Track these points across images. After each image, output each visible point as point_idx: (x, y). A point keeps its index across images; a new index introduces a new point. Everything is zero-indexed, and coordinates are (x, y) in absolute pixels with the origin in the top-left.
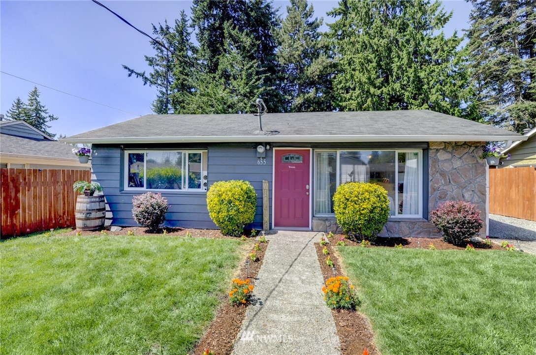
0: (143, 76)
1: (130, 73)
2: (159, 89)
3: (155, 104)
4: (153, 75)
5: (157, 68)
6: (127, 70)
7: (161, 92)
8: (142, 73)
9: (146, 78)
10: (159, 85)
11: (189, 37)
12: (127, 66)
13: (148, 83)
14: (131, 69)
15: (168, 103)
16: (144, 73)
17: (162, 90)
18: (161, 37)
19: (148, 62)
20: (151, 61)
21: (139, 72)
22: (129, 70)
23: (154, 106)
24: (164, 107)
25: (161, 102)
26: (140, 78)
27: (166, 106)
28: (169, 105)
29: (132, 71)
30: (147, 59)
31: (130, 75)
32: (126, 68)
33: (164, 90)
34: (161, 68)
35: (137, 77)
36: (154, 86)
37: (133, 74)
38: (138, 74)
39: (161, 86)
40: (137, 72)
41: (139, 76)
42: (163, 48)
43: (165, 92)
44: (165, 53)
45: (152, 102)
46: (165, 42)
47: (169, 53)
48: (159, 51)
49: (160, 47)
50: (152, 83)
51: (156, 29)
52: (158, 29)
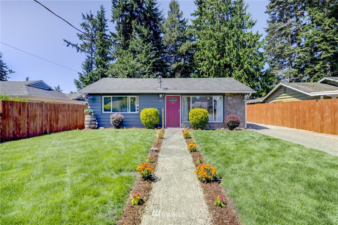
0: (76, 46)
1: (68, 44)
2: (86, 54)
3: (84, 64)
4: (82, 46)
5: (85, 41)
6: (66, 43)
7: (88, 57)
8: (76, 44)
9: (78, 48)
10: (87, 52)
11: (106, 23)
12: (66, 40)
13: (80, 50)
14: (69, 41)
15: (92, 63)
16: (77, 44)
17: (88, 55)
18: (88, 22)
19: (79, 37)
20: (81, 37)
21: (74, 44)
22: (67, 42)
23: (83, 65)
24: (90, 66)
25: (88, 63)
26: (75, 48)
27: (91, 66)
28: (93, 65)
29: (69, 43)
30: (78, 35)
31: (68, 46)
32: (65, 41)
33: (90, 55)
34: (88, 41)
35: (73, 47)
36: (83, 53)
37: (70, 45)
38: (73, 45)
39: (88, 53)
40: (73, 43)
41: (74, 46)
42: (89, 29)
43: (91, 56)
44: (90, 31)
45: (82, 63)
46: (90, 24)
47: (93, 32)
48: (87, 30)
49: (87, 28)
50: (82, 51)
51: (84, 16)
52: (86, 17)
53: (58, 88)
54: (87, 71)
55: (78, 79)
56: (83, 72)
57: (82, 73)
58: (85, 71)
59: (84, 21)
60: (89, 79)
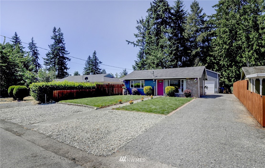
1: (128, 43)
4: (137, 42)
5: (139, 38)
6: (127, 42)
8: (133, 42)
9: (135, 44)
13: (136, 45)
14: (129, 41)
15: (144, 53)
16: (134, 42)
17: (141, 47)
18: (140, 25)
20: (136, 36)
21: (132, 42)
22: (128, 41)
23: (138, 55)
24: (142, 55)
25: (141, 53)
26: (132, 44)
29: (129, 42)
31: (128, 44)
32: (127, 41)
33: (142, 47)
34: (141, 38)
36: (138, 46)
37: (130, 43)
39: (141, 46)
42: (141, 29)
43: (142, 48)
44: (142, 31)
45: (137, 54)
46: (142, 26)
47: (144, 31)
48: (140, 31)
49: (140, 29)
50: (137, 45)
51: (138, 22)
52: (139, 22)
53: (125, 70)
54: (140, 59)
55: (134, 65)
56: (138, 59)
57: (137, 61)
58: (139, 59)
59: (138, 25)
60: (141, 65)
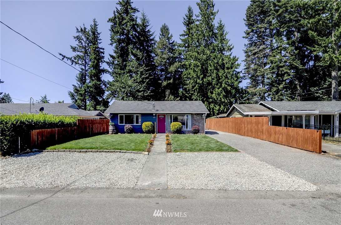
0: (71, 59)
1: (63, 57)
2: (80, 67)
3: (78, 76)
4: (75, 58)
5: (78, 53)
6: (61, 56)
7: (82, 69)
8: (71, 57)
9: (73, 61)
10: (80, 64)
11: (99, 36)
12: (61, 53)
13: (74, 63)
14: (64, 55)
15: (86, 76)
17: (82, 67)
18: (81, 35)
19: (72, 50)
20: (74, 49)
21: (69, 57)
22: (63, 56)
23: (77, 77)
24: (84, 78)
25: (82, 75)
26: (69, 61)
27: (85, 78)
28: (86, 77)
29: (64, 57)
30: (72, 47)
31: (63, 59)
32: (61, 54)
33: (83, 67)
34: (81, 54)
35: (68, 60)
36: (77, 65)
37: (65, 58)
38: (68, 58)
39: (82, 65)
40: (68, 57)
41: (69, 59)
42: (82, 41)
43: (84, 69)
44: (84, 44)
45: (76, 75)
46: (83, 37)
47: (86, 45)
48: (80, 43)
49: (80, 41)
50: (76, 63)
51: (78, 30)
52: (80, 30)
53: (45, 97)
54: (81, 83)
55: (73, 91)
56: (77, 84)
57: (77, 85)
58: (79, 83)
59: (78, 34)
60: (84, 91)
